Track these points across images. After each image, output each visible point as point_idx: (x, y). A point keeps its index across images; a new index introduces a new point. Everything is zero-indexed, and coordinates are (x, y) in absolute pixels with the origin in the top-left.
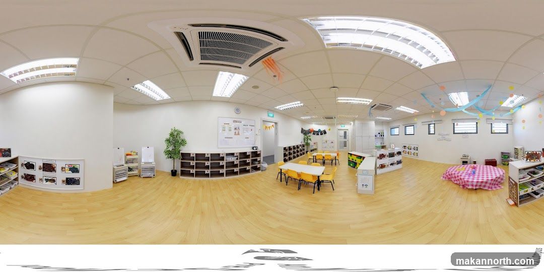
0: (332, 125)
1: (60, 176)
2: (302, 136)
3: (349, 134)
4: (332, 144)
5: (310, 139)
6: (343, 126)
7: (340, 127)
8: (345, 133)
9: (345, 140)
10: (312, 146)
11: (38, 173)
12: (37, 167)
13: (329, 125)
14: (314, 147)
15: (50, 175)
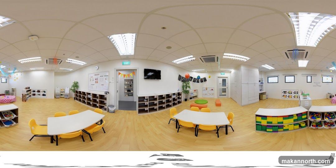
0: (212, 72)
1: (41, 93)
2: (181, 83)
3: (228, 82)
4: (213, 92)
5: (189, 87)
6: (223, 73)
7: (219, 75)
8: (224, 81)
9: (224, 87)
10: (192, 93)
11: (36, 93)
12: (36, 91)
13: (209, 72)
14: (195, 94)
15: (39, 93)
